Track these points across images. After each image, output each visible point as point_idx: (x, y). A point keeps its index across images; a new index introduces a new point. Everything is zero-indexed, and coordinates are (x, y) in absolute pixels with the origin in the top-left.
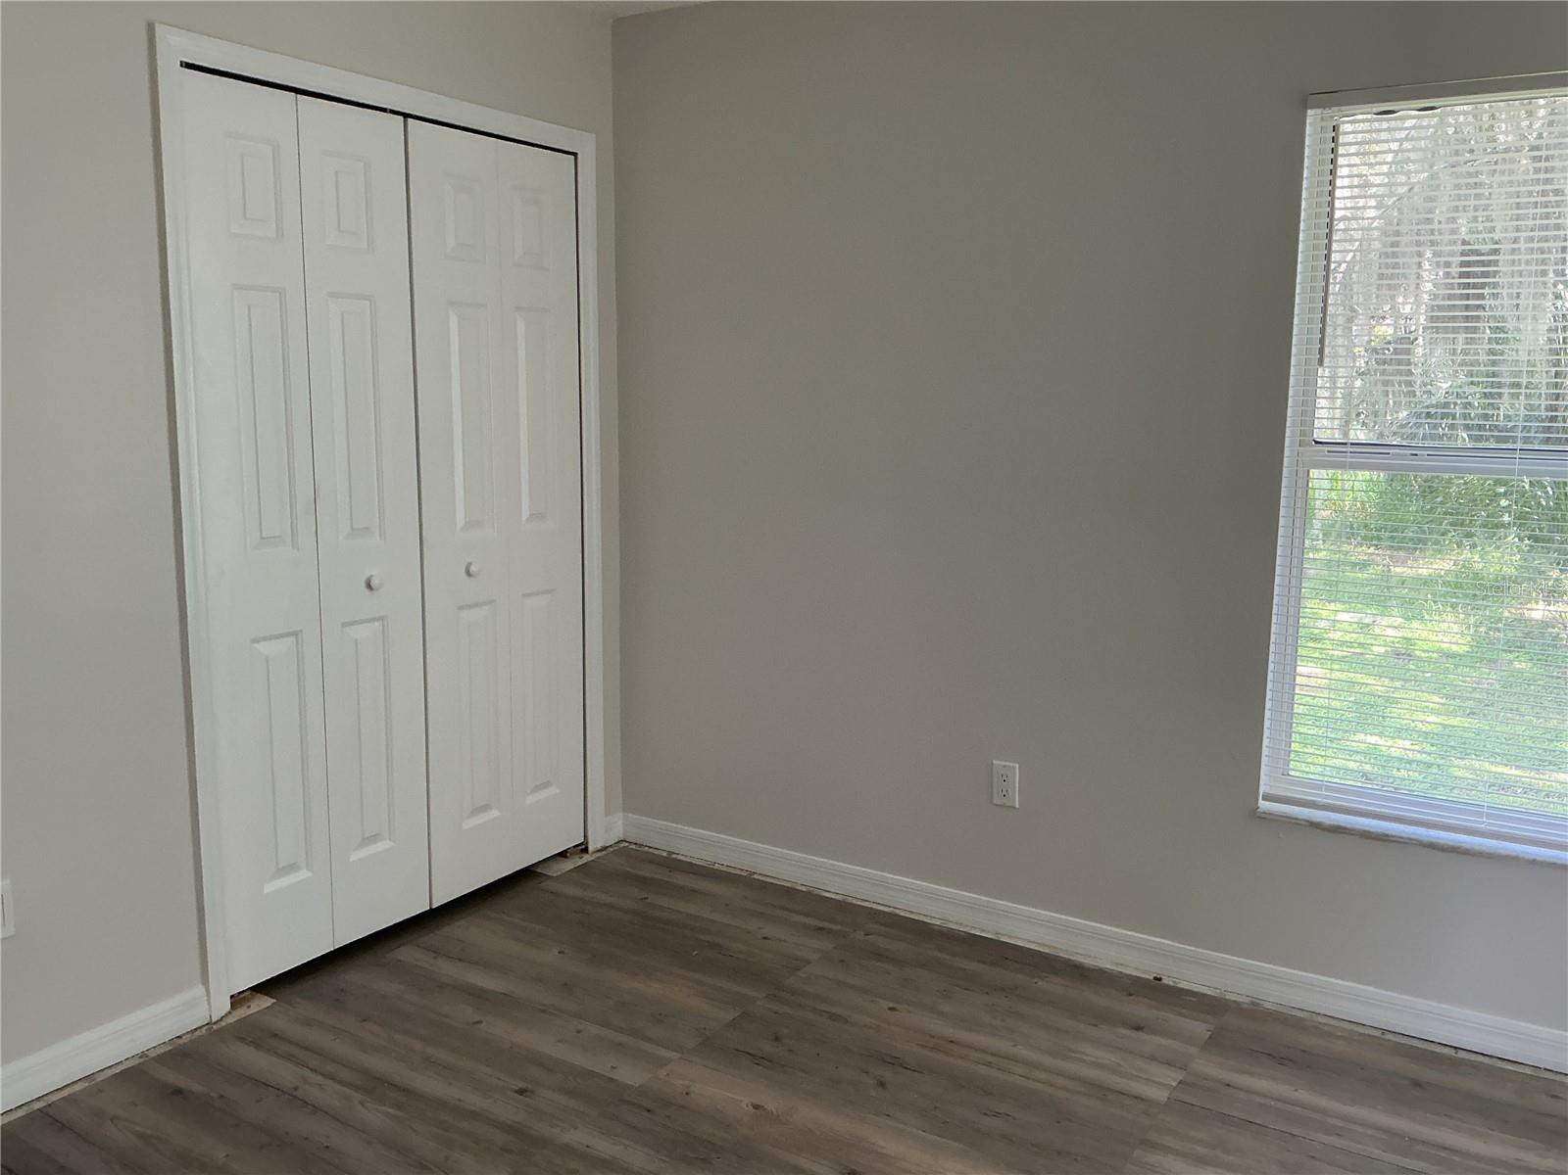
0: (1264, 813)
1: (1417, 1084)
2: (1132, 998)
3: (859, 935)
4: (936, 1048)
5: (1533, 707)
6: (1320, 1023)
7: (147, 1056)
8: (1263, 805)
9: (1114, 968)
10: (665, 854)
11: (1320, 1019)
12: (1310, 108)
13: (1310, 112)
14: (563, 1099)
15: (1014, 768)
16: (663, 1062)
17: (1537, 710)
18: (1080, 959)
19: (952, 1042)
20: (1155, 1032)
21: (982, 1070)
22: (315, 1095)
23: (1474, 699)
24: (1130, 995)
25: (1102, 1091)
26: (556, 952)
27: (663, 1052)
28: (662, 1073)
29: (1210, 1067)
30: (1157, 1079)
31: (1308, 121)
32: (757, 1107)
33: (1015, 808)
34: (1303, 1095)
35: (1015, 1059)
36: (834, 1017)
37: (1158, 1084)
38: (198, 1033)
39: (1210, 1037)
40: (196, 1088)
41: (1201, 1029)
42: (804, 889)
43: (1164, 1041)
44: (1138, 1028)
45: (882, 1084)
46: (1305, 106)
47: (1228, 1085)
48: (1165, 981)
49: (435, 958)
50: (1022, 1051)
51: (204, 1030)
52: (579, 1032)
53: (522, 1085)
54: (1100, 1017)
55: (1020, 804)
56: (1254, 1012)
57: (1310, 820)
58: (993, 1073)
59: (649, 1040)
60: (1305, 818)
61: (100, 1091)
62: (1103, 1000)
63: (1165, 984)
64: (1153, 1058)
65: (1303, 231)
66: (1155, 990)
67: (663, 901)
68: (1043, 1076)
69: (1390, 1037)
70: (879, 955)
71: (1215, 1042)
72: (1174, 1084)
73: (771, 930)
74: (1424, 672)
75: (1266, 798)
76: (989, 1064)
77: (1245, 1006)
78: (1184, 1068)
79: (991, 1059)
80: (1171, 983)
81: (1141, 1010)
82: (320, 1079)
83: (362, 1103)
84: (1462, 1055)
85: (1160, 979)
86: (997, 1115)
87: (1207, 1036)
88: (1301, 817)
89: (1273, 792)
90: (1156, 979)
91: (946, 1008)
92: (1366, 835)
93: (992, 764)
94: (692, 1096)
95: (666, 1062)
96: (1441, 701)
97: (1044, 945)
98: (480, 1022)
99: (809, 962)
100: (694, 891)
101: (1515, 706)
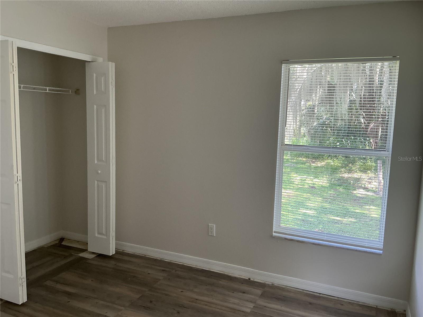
0: (274, 236)
1: (310, 303)
2: (243, 284)
3: (174, 271)
4: (192, 302)
5: (344, 201)
6: (288, 289)
8: (274, 234)
9: (239, 277)
10: (121, 251)
11: (288, 288)
13: (283, 65)
15: (214, 226)
16: (120, 310)
17: (345, 201)
18: (230, 275)
19: (197, 299)
20: (248, 293)
21: (204, 307)
23: (330, 199)
24: (242, 284)
25: (234, 310)
26: (90, 280)
27: (120, 307)
28: (120, 313)
29: (261, 302)
30: (249, 306)
31: (282, 67)
33: (214, 236)
34: (283, 308)
35: (213, 303)
36: (166, 295)
37: (248, 308)
39: (261, 294)
41: (259, 292)
42: (160, 259)
43: (251, 296)
44: (244, 293)
45: (178, 312)
46: (282, 63)
47: (265, 307)
48: (251, 279)
49: (56, 284)
50: (214, 301)
52: (97, 303)
54: (234, 290)
56: (273, 287)
58: (207, 307)
59: (116, 304)
60: (284, 237)
62: (236, 286)
64: (247, 301)
66: (249, 282)
67: (120, 264)
68: (220, 307)
69: (304, 291)
70: (179, 277)
71: (263, 296)
72: (252, 307)
73: (150, 271)
74: (318, 192)
75: (275, 232)
76: (206, 305)
77: (270, 285)
78: (254, 303)
79: (206, 303)
80: (253, 280)
81: (245, 287)
84: (321, 295)
85: (250, 279)
87: (260, 294)
88: (283, 237)
89: (277, 231)
90: (249, 279)
91: (196, 290)
92: (298, 241)
93: (209, 225)
95: (121, 310)
96: (322, 199)
97: (221, 271)
98: (69, 302)
99: (160, 280)
100: (130, 261)
101: (340, 201)
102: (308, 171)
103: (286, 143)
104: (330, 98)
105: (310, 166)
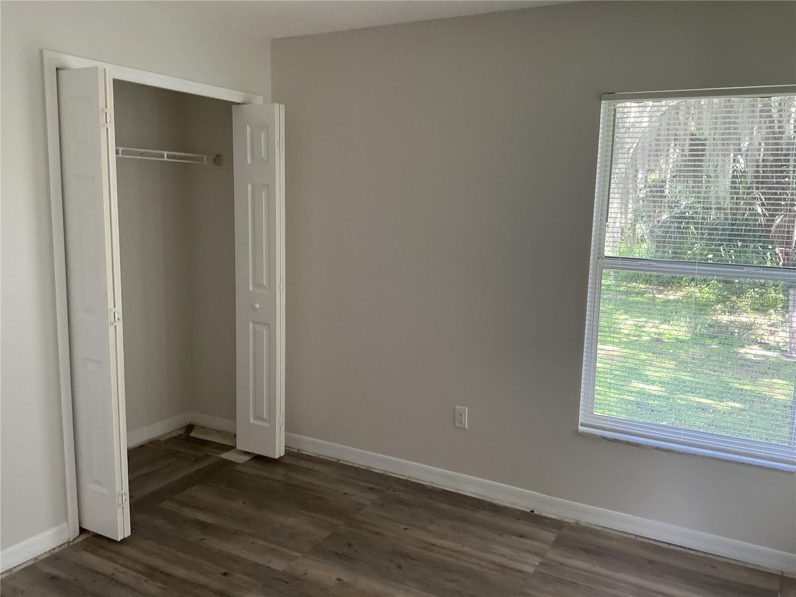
0: (581, 432)
1: (650, 562)
2: (520, 521)
3: (391, 491)
4: (425, 549)
5: (721, 368)
7: (38, 559)
8: (581, 428)
9: (512, 506)
11: (607, 530)
12: (604, 100)
13: (603, 102)
14: (245, 578)
15: (465, 410)
18: (495, 502)
19: (433, 545)
20: (529, 538)
21: (448, 559)
22: (122, 577)
23: (692, 363)
24: (518, 519)
25: (503, 568)
26: (241, 502)
27: (294, 552)
28: (293, 563)
29: (556, 556)
30: (531, 562)
31: (602, 106)
32: (339, 580)
33: (466, 429)
34: (596, 568)
35: (464, 553)
36: (378, 534)
37: (530, 564)
38: (63, 547)
39: (555, 541)
40: (64, 576)
41: (551, 536)
42: (364, 468)
43: (535, 543)
44: (522, 536)
45: (399, 567)
46: (601, 99)
47: (562, 564)
48: (535, 512)
49: (181, 506)
50: (466, 549)
51: (66, 545)
52: (253, 543)
53: (224, 571)
54: (503, 531)
55: (468, 427)
56: (577, 528)
57: (603, 436)
58: (453, 560)
59: (287, 547)
60: (600, 435)
61: (15, 578)
62: (506, 523)
63: (536, 514)
64: (529, 552)
65: (599, 158)
66: (531, 517)
67: (294, 476)
68: (476, 561)
69: (640, 539)
70: (400, 502)
71: (558, 543)
72: (537, 564)
73: (347, 490)
74: (669, 350)
75: (582, 425)
76: (451, 556)
77: (573, 524)
78: (542, 556)
79: (451, 553)
80: (538, 513)
81: (523, 527)
82: (125, 569)
83: (146, 581)
84: (671, 547)
85: (533, 512)
86: (454, 581)
87: (553, 541)
88: (598, 434)
89: (586, 422)
90: (531, 511)
91: (431, 527)
92: (628, 443)
93: (455, 407)
94: (308, 575)
95: (295, 558)
96: (676, 364)
97: (478, 495)
98: (204, 539)
99: (366, 506)
100: (310, 470)
101: (712, 367)
102: (649, 309)
103: (606, 254)
104: (694, 166)
105: (654, 299)
